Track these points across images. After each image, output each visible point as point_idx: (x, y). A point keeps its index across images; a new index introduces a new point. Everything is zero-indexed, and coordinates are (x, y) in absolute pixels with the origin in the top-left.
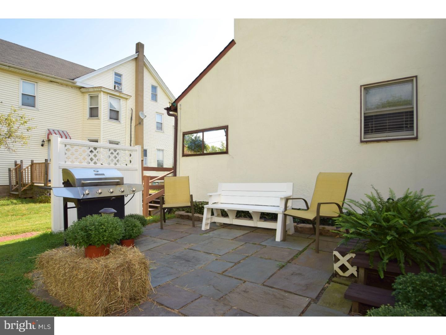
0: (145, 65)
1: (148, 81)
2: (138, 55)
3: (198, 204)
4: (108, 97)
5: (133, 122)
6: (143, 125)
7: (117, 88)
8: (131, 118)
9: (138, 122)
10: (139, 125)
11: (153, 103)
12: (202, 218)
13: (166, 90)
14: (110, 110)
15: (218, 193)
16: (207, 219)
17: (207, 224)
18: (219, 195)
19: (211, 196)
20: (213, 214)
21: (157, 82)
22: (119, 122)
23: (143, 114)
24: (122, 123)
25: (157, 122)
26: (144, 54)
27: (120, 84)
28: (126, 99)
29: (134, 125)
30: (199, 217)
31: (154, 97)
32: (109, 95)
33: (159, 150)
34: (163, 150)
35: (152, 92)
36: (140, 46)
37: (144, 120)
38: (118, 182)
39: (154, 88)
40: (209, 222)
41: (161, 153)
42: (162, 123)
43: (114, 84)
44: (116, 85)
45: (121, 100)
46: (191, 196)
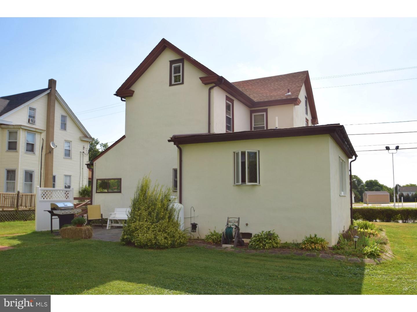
0: (56, 98)
1: (58, 113)
2: (51, 90)
3: (105, 219)
4: (26, 132)
5: (44, 150)
6: (53, 153)
7: (30, 122)
8: (42, 147)
9: (48, 151)
10: (49, 154)
11: (63, 132)
12: (107, 225)
13: (75, 119)
14: (27, 143)
15: (115, 213)
16: (109, 224)
17: (109, 227)
18: (115, 214)
19: (111, 214)
20: (112, 223)
21: (66, 112)
22: (34, 153)
23: (53, 144)
24: (36, 154)
25: (65, 149)
26: (56, 89)
27: (34, 117)
28: (41, 133)
29: (45, 154)
30: (105, 225)
31: (64, 126)
32: (26, 131)
33: (66, 176)
34: (70, 176)
35: (61, 121)
36: (52, 83)
37: (54, 150)
38: (72, 208)
39: (63, 118)
40: (110, 226)
41: (68, 178)
42: (70, 150)
43: (28, 118)
44: (31, 119)
45: (36, 134)
46: (102, 215)
